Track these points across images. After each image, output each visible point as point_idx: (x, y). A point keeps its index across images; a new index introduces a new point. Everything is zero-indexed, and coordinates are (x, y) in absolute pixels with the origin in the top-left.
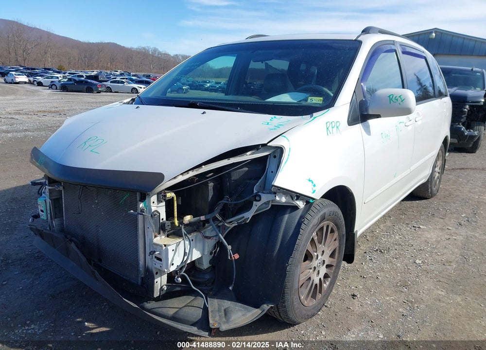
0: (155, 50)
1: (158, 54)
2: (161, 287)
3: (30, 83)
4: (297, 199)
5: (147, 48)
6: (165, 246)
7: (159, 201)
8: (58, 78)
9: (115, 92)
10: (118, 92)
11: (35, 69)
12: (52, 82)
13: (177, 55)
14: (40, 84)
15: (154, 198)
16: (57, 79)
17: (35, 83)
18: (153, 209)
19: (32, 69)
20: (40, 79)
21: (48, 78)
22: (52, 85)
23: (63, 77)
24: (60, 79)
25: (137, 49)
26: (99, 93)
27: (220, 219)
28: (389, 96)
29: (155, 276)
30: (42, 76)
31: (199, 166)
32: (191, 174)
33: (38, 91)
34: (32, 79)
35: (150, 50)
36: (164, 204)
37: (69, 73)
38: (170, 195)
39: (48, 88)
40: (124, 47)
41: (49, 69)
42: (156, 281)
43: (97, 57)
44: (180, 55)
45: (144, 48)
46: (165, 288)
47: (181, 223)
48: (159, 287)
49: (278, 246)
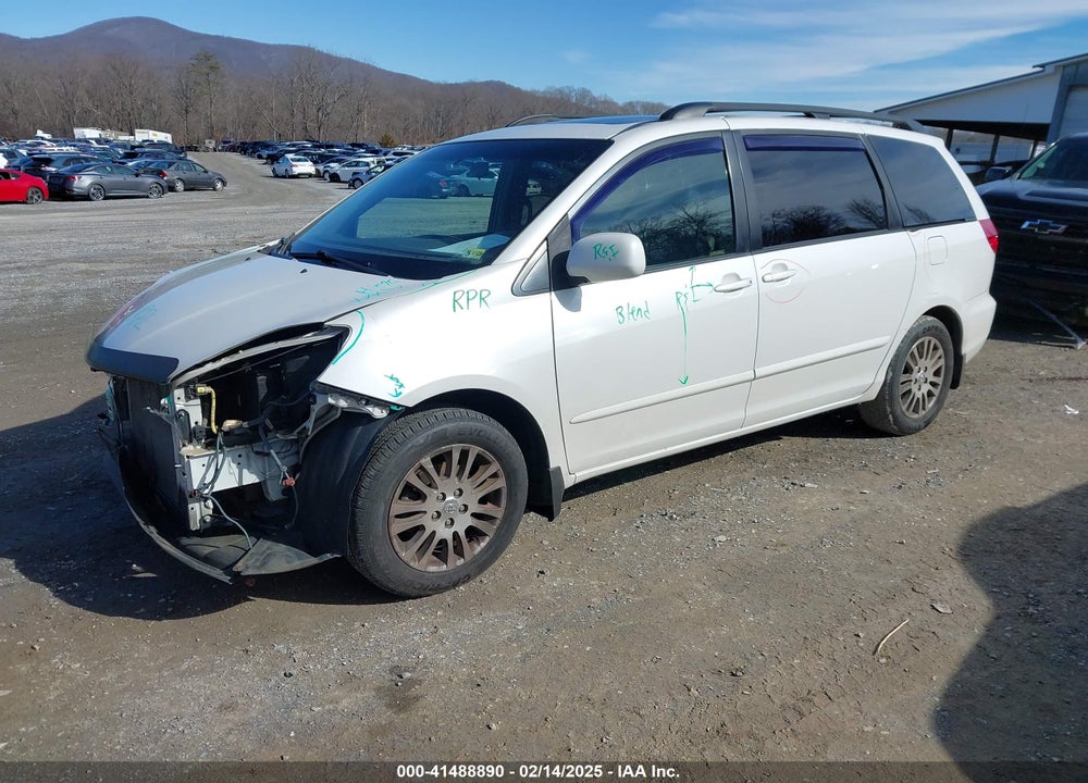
0: (584, 93)
1: (591, 103)
2: (202, 517)
3: (319, 175)
4: (366, 404)
5: (567, 91)
6: (188, 457)
7: (188, 398)
8: (368, 164)
9: (477, 196)
10: (481, 196)
11: (332, 147)
12: (354, 174)
13: (631, 103)
14: (335, 178)
15: (179, 393)
16: (367, 168)
17: (327, 176)
18: (178, 407)
19: (328, 147)
20: (335, 166)
21: (349, 165)
22: (354, 181)
23: (378, 162)
24: (372, 166)
25: (544, 92)
26: (445, 197)
27: (271, 427)
28: (595, 247)
29: (189, 500)
30: (339, 161)
31: (234, 351)
32: (224, 361)
33: (327, 193)
34: (321, 168)
35: (573, 94)
36: (198, 401)
37: (395, 154)
38: (202, 389)
39: (347, 186)
40: (519, 89)
41: (361, 146)
42: (190, 506)
43: (460, 113)
44: (638, 102)
45: (560, 91)
46: (208, 519)
47: (219, 430)
48: (199, 518)
49: (343, 470)
